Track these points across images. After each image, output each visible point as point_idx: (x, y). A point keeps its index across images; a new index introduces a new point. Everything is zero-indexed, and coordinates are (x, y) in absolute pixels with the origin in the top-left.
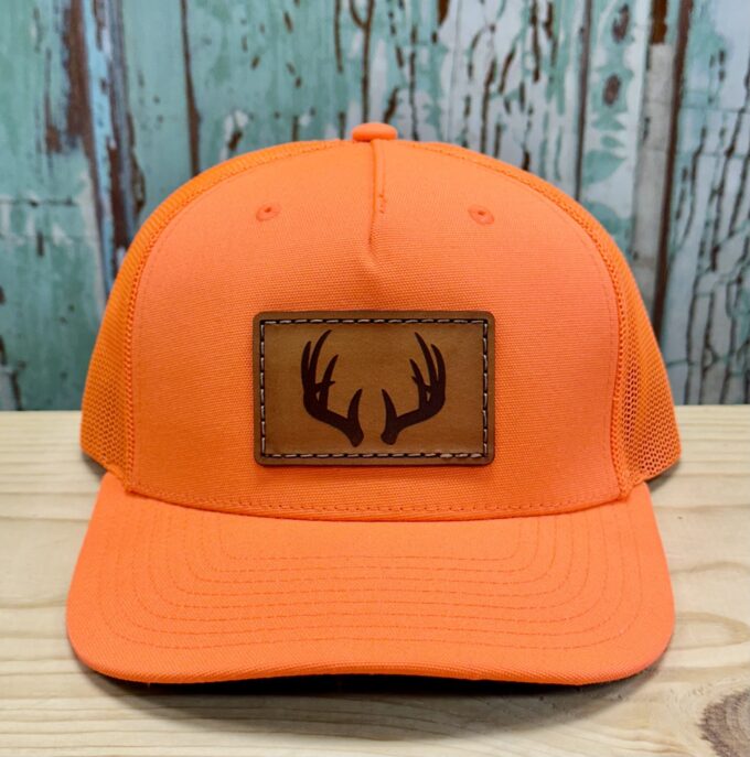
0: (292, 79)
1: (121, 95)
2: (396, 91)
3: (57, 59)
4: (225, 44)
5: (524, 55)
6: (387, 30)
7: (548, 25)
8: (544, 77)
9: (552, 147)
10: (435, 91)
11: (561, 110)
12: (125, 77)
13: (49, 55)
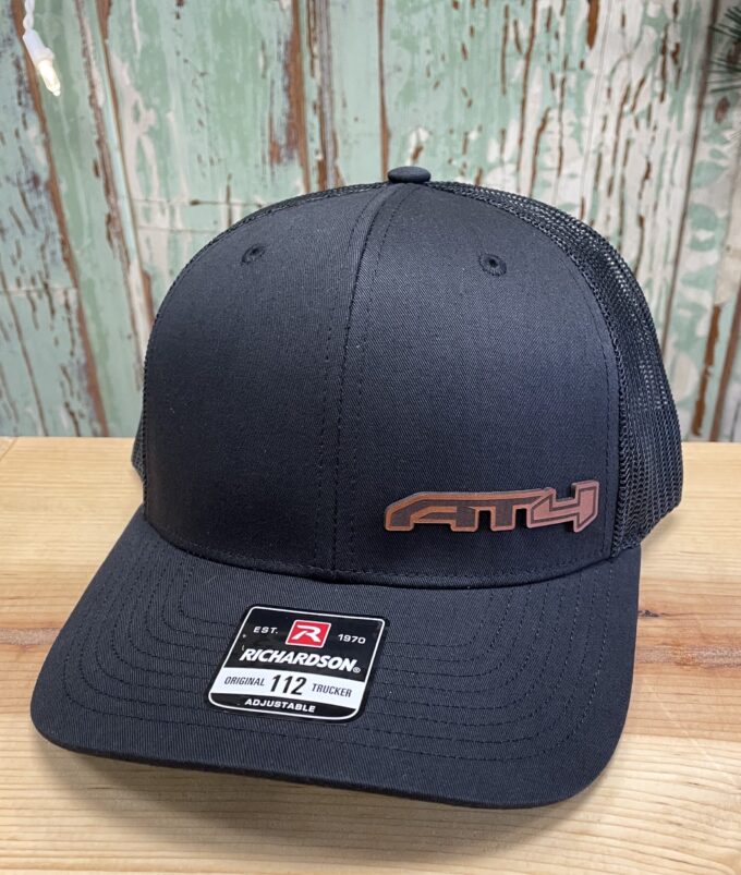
0: (465, 101)
1: (328, 115)
2: (548, 110)
3: (279, 85)
4: (413, 71)
5: (654, 79)
6: (544, 58)
7: (674, 55)
8: (668, 99)
9: (669, 158)
10: (580, 111)
11: (680, 127)
12: (332, 100)
13: (273, 83)
